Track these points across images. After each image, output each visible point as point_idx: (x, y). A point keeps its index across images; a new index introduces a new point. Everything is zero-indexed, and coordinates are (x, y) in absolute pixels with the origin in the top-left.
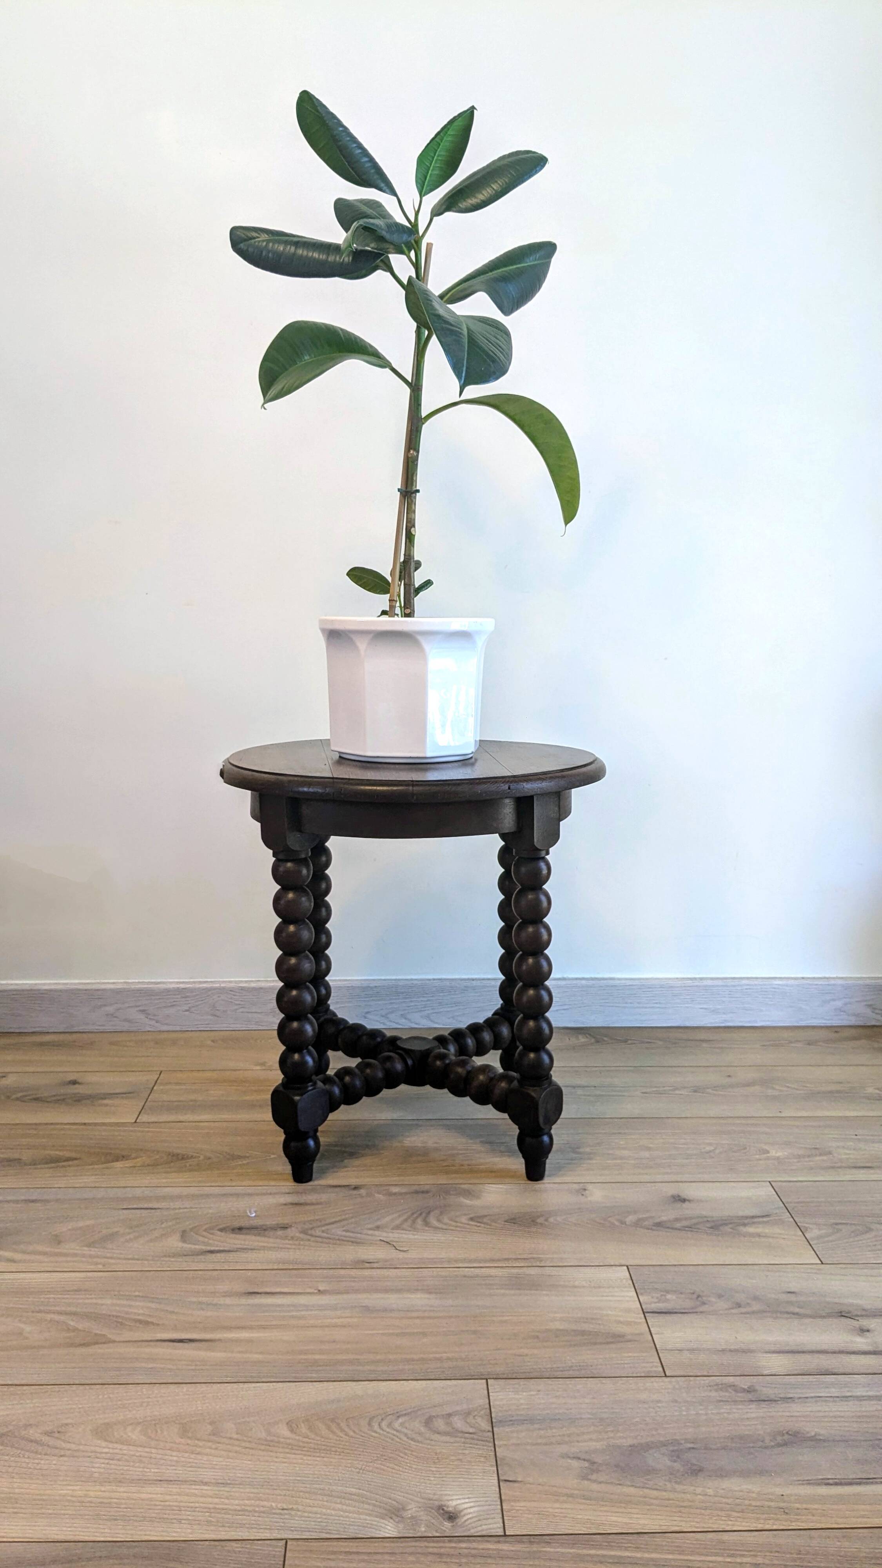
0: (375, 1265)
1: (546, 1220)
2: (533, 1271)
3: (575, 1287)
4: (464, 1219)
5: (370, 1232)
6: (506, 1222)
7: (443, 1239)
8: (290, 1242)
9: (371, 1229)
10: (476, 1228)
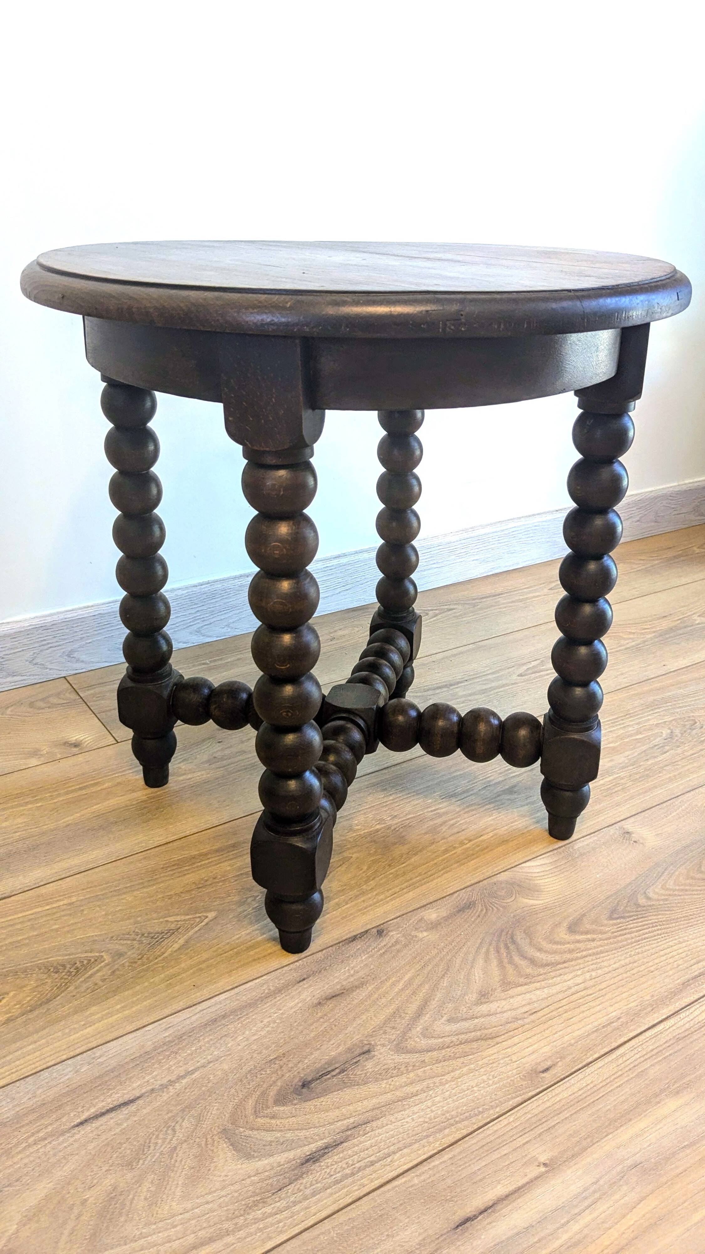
1: (648, 898)
4: (562, 934)
5: (484, 1009)
6: (611, 918)
7: (579, 980)
8: (403, 1079)
9: (479, 1003)
10: (593, 944)
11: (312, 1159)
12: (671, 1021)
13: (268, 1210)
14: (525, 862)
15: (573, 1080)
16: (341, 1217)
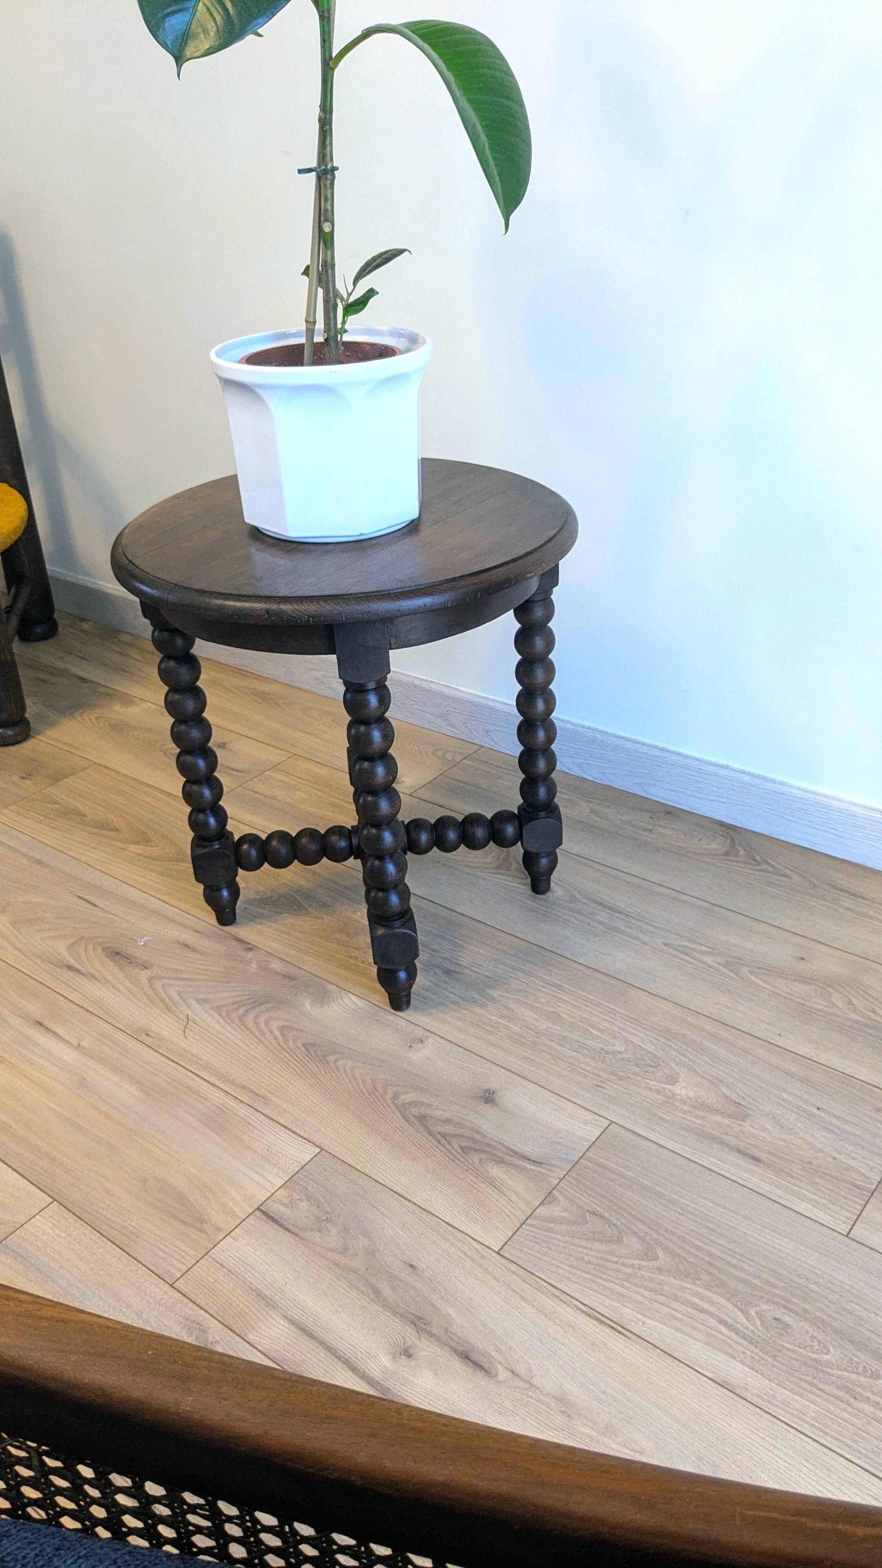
0: (148, 1040)
1: (337, 1060)
2: (242, 1110)
3: (249, 1148)
4: (277, 1025)
5: (193, 1003)
6: (304, 1045)
7: (232, 1038)
8: (127, 983)
9: (197, 1000)
10: (271, 1039)
11: (70, 968)
12: (205, 1083)
13: (39, 963)
14: (353, 994)
15: (142, 1046)
16: (38, 985)
